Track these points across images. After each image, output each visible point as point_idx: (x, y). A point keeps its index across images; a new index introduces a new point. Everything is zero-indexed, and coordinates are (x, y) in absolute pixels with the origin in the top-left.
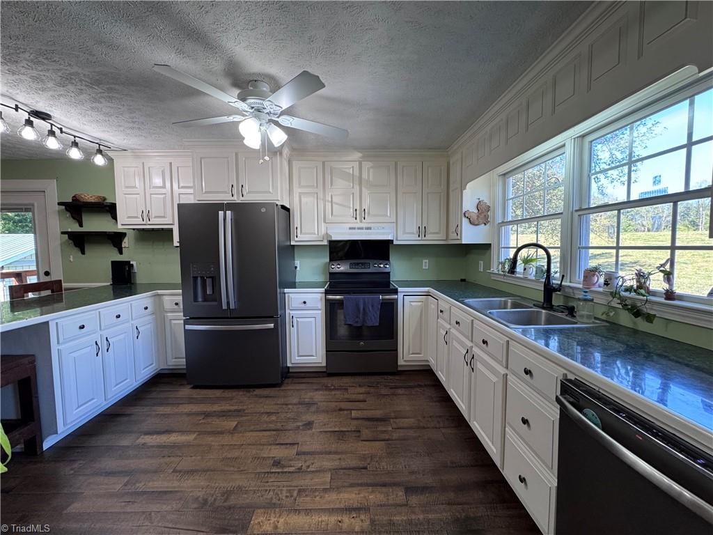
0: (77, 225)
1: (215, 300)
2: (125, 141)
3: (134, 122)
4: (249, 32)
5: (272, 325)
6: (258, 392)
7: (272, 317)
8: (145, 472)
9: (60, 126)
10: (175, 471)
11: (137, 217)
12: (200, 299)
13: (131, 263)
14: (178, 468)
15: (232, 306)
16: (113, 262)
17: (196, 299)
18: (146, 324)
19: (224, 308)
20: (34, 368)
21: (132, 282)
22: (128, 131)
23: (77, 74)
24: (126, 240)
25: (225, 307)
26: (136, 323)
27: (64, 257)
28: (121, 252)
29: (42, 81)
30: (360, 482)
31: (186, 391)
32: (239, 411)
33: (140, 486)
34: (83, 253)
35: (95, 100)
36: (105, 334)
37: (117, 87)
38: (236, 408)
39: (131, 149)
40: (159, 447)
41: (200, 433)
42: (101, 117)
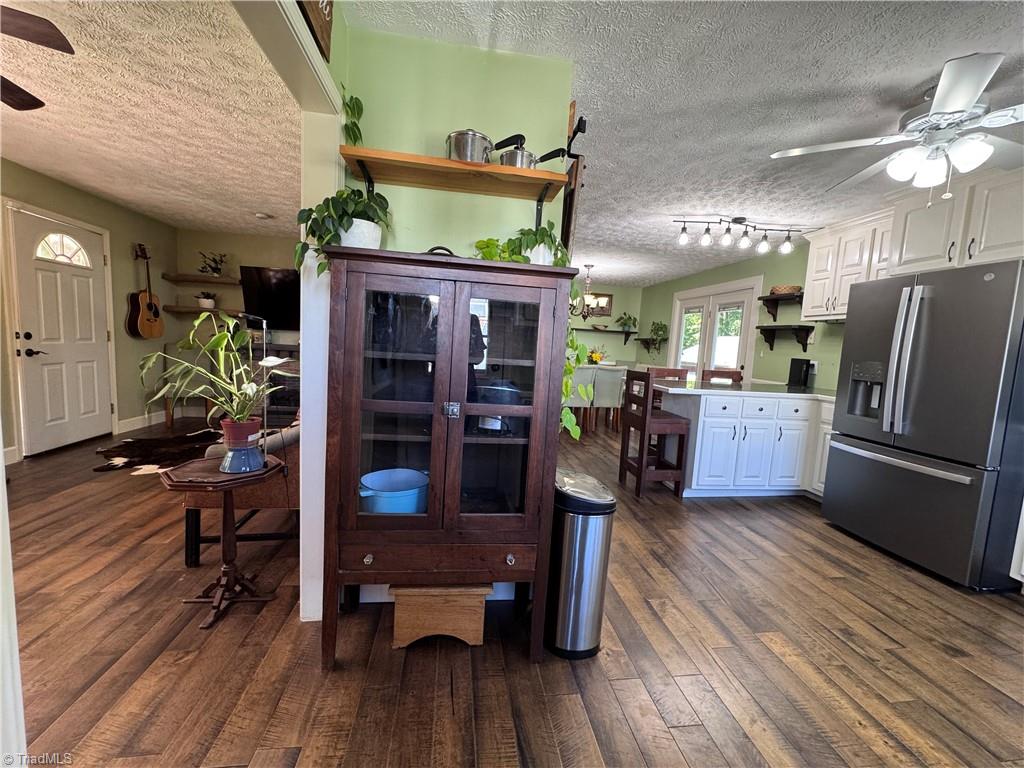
0: (772, 319)
1: (876, 417)
2: (815, 219)
3: (813, 198)
4: (876, 56)
5: (967, 480)
6: (914, 574)
7: (974, 466)
8: (724, 546)
9: (753, 225)
10: (743, 561)
11: (821, 307)
12: (858, 412)
13: (811, 362)
14: (748, 562)
15: (898, 429)
16: (793, 360)
17: (851, 410)
18: (795, 429)
19: (884, 429)
20: (688, 429)
21: (808, 385)
22: (814, 208)
23: (748, 179)
24: (812, 335)
25: (886, 427)
26: (781, 423)
27: (757, 352)
28: (805, 351)
29: (730, 196)
30: (956, 748)
31: (818, 523)
32: (860, 571)
33: (713, 550)
34: (772, 349)
35: (770, 193)
36: (746, 422)
37: (780, 174)
38: (858, 566)
39: (830, 225)
40: (749, 540)
41: (793, 557)
42: (782, 205)
